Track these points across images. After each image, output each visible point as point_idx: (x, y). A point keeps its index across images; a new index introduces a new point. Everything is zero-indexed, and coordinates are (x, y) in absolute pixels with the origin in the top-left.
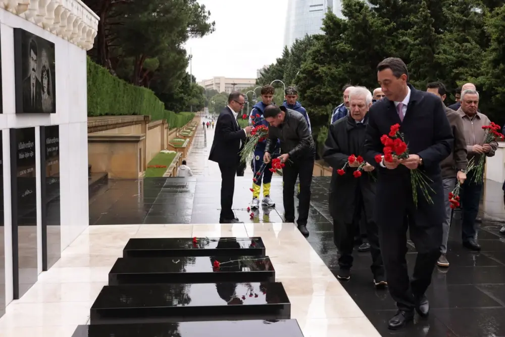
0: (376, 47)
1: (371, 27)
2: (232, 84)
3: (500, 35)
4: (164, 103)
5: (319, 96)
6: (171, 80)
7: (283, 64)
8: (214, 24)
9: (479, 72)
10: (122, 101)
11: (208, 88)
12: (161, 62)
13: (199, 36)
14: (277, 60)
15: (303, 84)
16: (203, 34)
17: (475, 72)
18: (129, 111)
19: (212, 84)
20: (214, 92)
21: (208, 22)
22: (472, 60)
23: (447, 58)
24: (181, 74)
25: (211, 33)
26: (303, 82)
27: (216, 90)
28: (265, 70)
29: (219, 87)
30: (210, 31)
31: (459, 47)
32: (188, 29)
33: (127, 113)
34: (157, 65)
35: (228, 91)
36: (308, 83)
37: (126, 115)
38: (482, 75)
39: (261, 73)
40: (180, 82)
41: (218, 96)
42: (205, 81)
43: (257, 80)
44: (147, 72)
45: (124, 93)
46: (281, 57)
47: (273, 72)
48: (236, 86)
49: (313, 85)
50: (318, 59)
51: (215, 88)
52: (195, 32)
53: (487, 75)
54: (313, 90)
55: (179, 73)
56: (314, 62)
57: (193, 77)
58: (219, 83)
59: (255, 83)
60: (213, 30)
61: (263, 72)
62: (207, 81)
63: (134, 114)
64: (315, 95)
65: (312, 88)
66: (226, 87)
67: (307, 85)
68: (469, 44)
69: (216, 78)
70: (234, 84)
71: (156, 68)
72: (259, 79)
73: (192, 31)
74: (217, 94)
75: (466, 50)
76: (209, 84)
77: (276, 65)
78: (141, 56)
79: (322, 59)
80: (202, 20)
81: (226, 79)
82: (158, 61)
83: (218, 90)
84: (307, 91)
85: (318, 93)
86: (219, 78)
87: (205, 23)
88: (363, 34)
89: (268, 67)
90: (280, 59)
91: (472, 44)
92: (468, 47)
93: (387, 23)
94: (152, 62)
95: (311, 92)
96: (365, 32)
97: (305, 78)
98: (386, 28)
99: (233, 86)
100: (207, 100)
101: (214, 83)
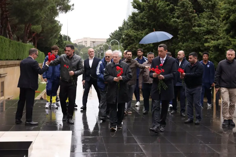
0: (161, 20)
1: (158, 8)
2: (92, 42)
3: (226, 15)
4: (44, 53)
5: (135, 50)
6: (50, 39)
7: (122, 30)
8: (73, 5)
9: (218, 37)
10: (8, 51)
11: (80, 44)
12: (43, 28)
13: (64, 13)
14: (119, 28)
15: (126, 42)
16: (66, 12)
17: (216, 37)
18: (14, 58)
19: (82, 42)
20: (83, 47)
21: (70, 4)
22: (216, 30)
23: (201, 30)
24: (57, 35)
25: (72, 10)
26: (126, 41)
27: (84, 45)
28: (112, 34)
29: (86, 44)
30: (71, 10)
31: (208, 22)
32: (58, 8)
33: (12, 58)
34: (41, 29)
35: (92, 46)
36: (129, 42)
37: (12, 60)
38: (221, 39)
39: (110, 36)
40: (57, 41)
41: (85, 49)
42: (77, 40)
43: (107, 39)
44: (35, 34)
45: (10, 47)
46: (121, 26)
47: (116, 35)
48: (95, 43)
49: (132, 44)
50: (135, 28)
51: (84, 44)
52: (62, 10)
53: (224, 39)
54: (131, 46)
55: (55, 34)
56: (133, 29)
57: (69, 37)
58: (86, 41)
59: (106, 41)
60: (73, 9)
61: (111, 35)
62: (79, 40)
63: (18, 60)
64: (133, 49)
65: (131, 45)
66: (90, 44)
67: (128, 43)
68: (214, 20)
69: (84, 38)
70: (94, 42)
71: (40, 32)
72: (108, 39)
73: (59, 9)
74: (84, 48)
75: (212, 23)
76: (80, 42)
77: (118, 31)
78: (28, 24)
79: (137, 28)
80: (66, 3)
81: (91, 39)
82: (41, 27)
83: (86, 46)
84: (128, 47)
85: (134, 48)
86: (86, 38)
87: (68, 4)
88: (153, 12)
89: (114, 32)
90: (120, 27)
91: (216, 20)
92: (213, 22)
93: (168, 5)
94: (37, 28)
95: (130, 48)
96: (155, 11)
97: (127, 39)
98: (167, 8)
99: (93, 43)
100: (78, 51)
101: (83, 41)
